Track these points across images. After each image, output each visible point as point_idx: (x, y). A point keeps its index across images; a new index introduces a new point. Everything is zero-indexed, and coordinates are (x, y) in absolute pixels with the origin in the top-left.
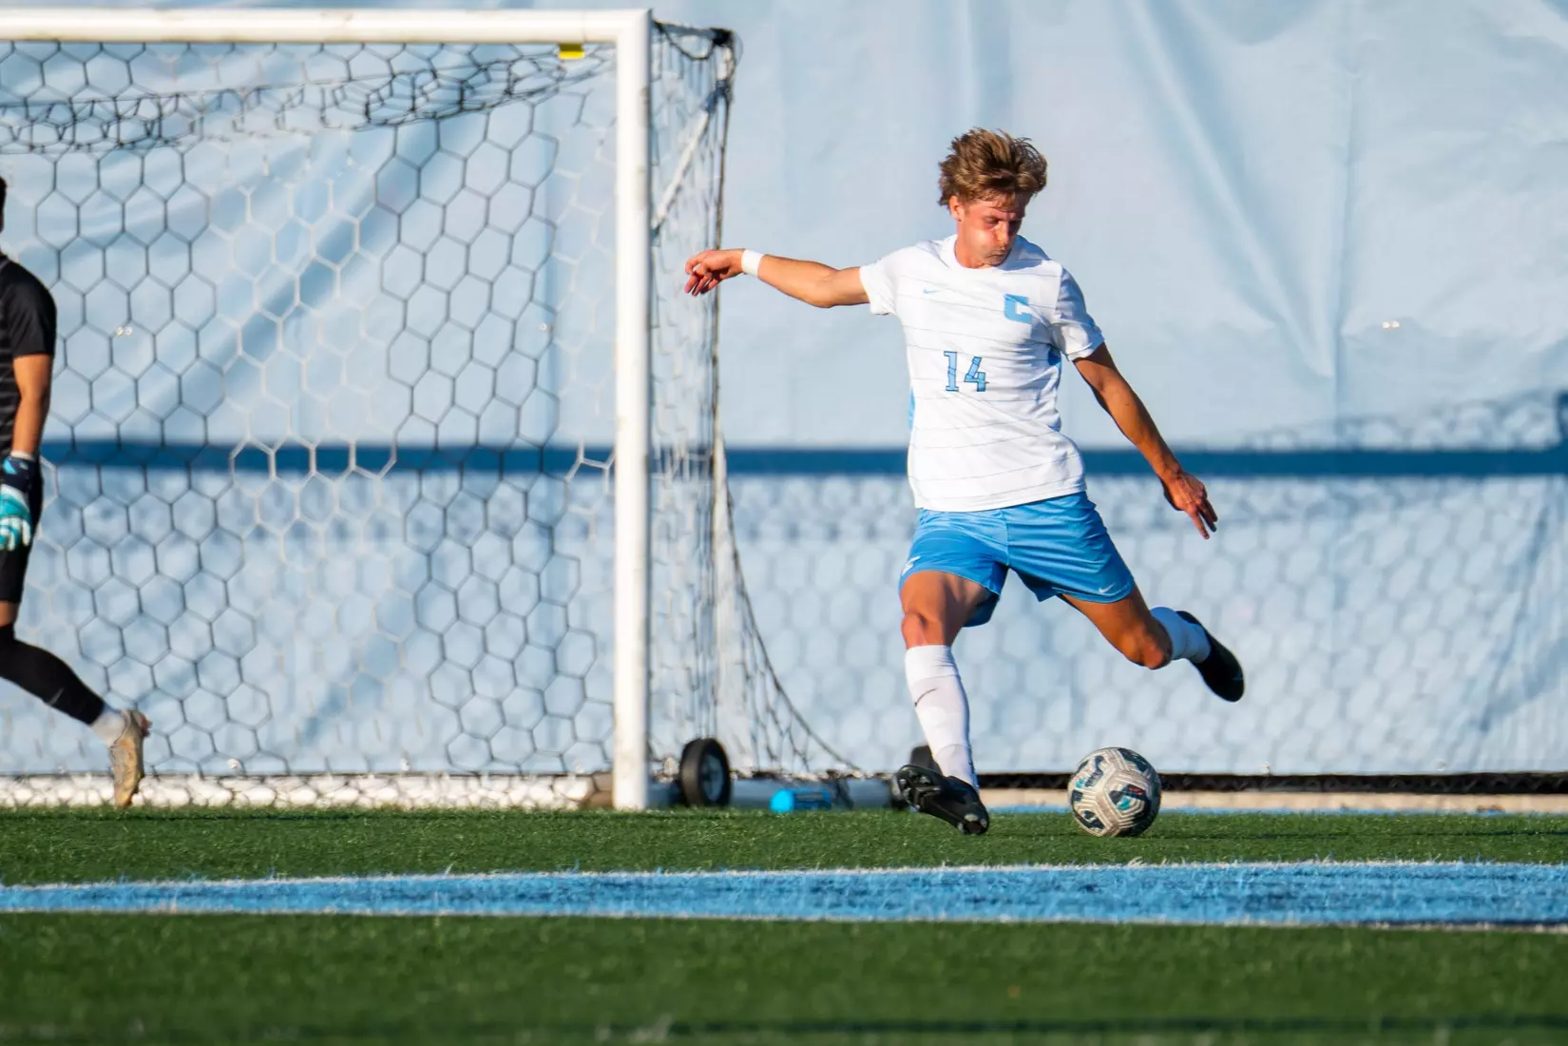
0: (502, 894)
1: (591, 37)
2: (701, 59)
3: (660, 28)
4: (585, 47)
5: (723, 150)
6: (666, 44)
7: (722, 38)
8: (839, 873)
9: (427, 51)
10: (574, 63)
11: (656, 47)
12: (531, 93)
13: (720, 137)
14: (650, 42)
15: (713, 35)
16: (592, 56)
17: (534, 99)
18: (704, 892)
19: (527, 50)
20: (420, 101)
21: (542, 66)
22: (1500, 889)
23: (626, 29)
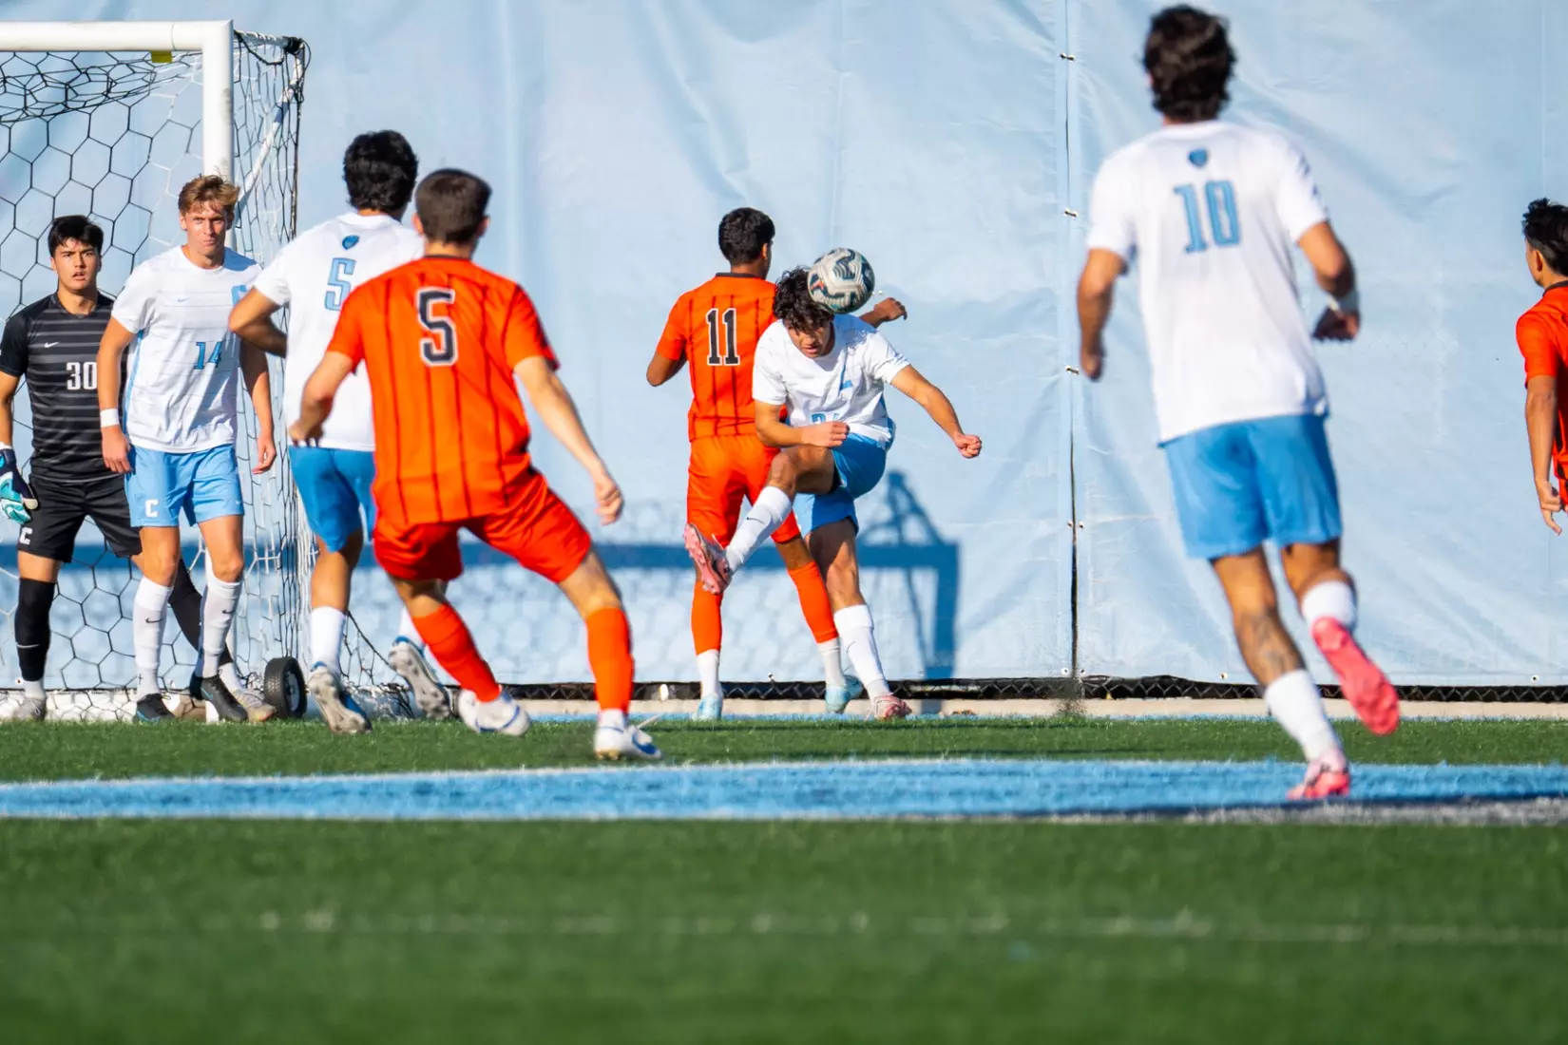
0: (146, 799)
1: (178, 46)
2: (275, 64)
3: (239, 36)
4: (173, 54)
5: (296, 145)
6: (245, 51)
7: (293, 46)
8: (437, 777)
9: (34, 58)
10: (163, 70)
11: (236, 53)
12: (128, 94)
13: (293, 130)
14: (232, 49)
15: (286, 44)
16: (180, 62)
17: (129, 101)
18: (318, 795)
19: (121, 56)
20: (30, 100)
21: (135, 69)
22: (1010, 783)
23: (210, 37)
